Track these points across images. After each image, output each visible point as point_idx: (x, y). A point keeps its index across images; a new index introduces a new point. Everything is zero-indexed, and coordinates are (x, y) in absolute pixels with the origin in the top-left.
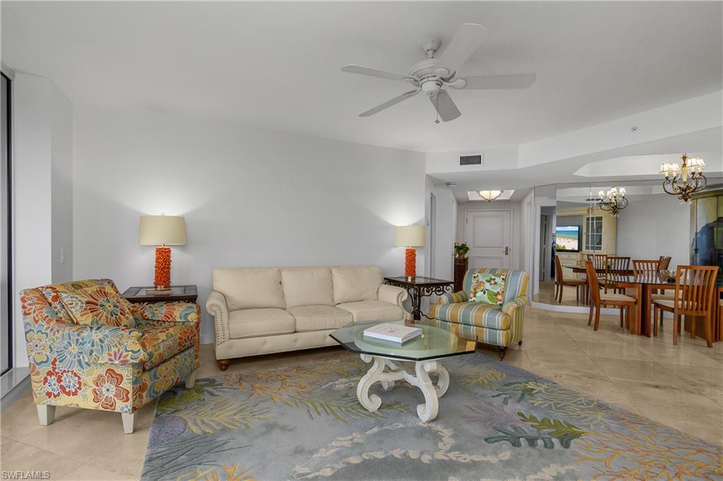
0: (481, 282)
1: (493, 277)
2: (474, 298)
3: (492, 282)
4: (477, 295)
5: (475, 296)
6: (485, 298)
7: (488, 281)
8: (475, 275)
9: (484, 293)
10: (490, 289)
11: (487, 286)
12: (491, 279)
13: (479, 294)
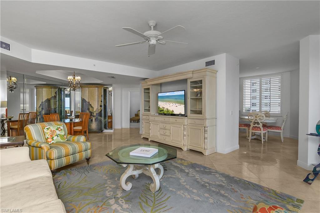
0: (53, 131)
1: (59, 127)
2: (52, 142)
3: (60, 129)
4: (54, 139)
5: (53, 140)
6: (59, 139)
7: (57, 129)
8: (48, 127)
9: (58, 136)
10: (60, 134)
11: (58, 132)
12: (58, 128)
13: (55, 138)
